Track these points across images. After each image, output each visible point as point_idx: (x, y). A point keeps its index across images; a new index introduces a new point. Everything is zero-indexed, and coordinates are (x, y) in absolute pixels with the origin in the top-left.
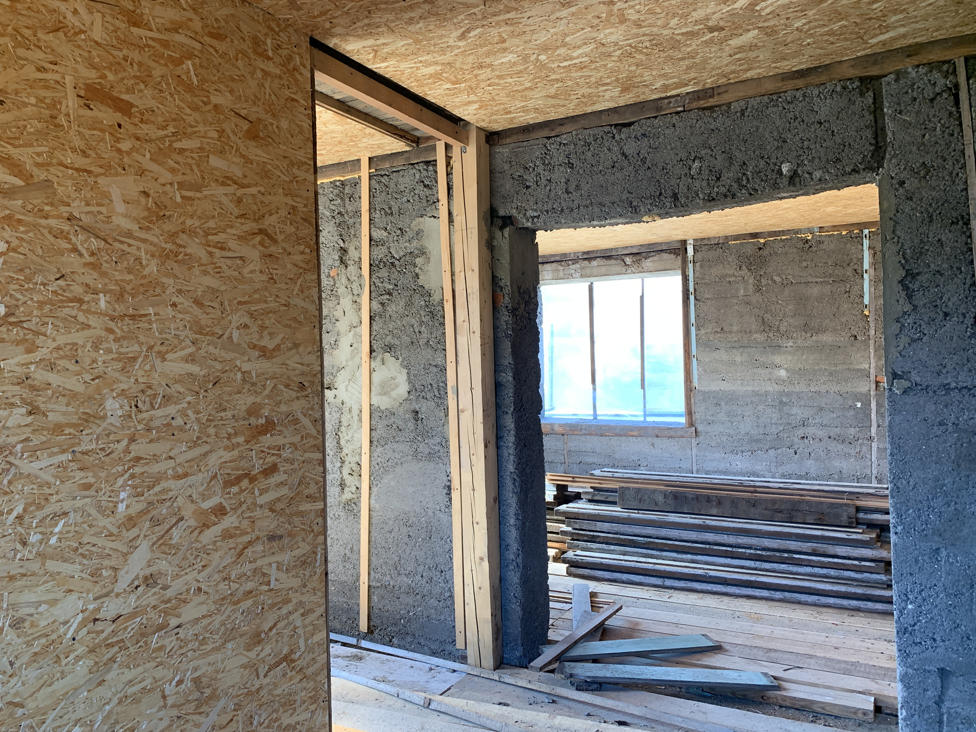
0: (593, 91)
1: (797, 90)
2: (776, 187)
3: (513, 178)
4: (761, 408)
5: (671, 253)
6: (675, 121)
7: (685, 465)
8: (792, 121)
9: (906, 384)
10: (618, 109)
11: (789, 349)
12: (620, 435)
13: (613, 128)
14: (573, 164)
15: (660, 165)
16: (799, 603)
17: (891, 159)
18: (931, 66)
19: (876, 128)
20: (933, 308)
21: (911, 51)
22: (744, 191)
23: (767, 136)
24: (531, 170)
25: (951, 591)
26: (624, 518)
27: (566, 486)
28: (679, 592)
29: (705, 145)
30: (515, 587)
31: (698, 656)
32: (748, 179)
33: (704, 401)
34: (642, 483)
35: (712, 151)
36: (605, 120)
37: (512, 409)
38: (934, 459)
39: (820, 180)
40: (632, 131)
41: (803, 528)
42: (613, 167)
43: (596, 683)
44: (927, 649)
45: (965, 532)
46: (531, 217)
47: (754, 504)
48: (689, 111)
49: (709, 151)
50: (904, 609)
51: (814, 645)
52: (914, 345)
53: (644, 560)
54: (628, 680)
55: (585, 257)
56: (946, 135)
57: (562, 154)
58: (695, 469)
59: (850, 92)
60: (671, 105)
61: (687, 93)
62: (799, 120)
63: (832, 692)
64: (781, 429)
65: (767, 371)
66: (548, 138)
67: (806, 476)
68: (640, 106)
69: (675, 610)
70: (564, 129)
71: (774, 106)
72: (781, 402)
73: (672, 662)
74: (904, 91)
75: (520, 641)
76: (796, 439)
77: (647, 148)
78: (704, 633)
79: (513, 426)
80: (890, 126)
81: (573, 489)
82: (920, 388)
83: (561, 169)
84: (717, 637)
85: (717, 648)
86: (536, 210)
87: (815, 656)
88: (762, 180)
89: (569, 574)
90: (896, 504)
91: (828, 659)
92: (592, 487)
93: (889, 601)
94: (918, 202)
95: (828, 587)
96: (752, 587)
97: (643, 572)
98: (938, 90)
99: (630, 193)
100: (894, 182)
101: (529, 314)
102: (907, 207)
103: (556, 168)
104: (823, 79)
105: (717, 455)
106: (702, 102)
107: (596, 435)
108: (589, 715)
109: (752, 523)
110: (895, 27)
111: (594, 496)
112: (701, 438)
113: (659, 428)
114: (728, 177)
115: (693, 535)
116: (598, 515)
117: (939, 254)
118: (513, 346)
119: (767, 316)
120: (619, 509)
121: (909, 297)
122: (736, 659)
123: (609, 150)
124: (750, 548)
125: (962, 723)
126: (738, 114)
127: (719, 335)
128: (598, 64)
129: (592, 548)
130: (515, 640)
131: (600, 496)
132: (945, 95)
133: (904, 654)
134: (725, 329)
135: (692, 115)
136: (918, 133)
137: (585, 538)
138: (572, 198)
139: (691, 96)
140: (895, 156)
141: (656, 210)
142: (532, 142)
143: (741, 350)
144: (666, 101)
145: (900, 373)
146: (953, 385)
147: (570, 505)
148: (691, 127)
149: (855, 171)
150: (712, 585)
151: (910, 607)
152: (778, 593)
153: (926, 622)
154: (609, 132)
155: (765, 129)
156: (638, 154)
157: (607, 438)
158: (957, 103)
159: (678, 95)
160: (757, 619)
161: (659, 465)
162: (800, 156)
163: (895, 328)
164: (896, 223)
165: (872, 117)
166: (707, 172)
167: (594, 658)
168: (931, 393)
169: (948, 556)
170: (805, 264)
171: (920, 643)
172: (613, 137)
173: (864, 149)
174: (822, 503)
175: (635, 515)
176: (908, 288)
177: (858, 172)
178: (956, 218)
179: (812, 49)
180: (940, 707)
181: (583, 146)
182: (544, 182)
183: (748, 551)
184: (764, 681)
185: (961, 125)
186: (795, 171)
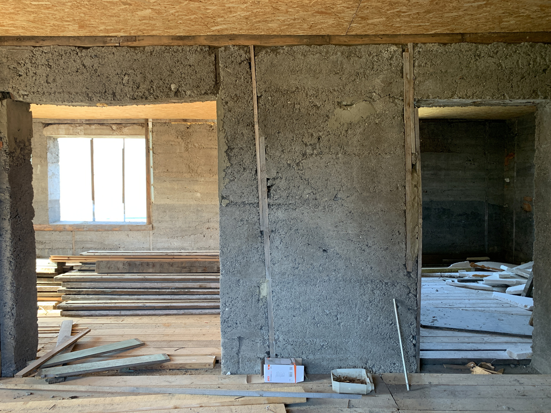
0: (60, 23)
1: (179, 46)
2: (168, 96)
3: (9, 68)
4: (187, 213)
5: (139, 125)
6: (114, 51)
7: (146, 246)
8: (176, 62)
9: (227, 202)
10: (80, 38)
11: (202, 182)
12: (108, 230)
13: (77, 48)
14: (51, 66)
15: (106, 75)
16: (192, 314)
17: (222, 91)
18: (241, 47)
19: (216, 73)
20: (239, 166)
21: (232, 37)
22: (152, 96)
23: (164, 68)
24: (22, 65)
25: (244, 299)
26: (98, 279)
27: (65, 263)
28: (128, 317)
29: (131, 68)
30: (10, 328)
31: (131, 351)
32: (154, 90)
33: (157, 210)
34: (111, 258)
35: (135, 71)
36: (72, 42)
37: (9, 217)
38: (238, 237)
39: (190, 96)
40: (88, 52)
41: (196, 275)
42: (77, 72)
43: (62, 377)
44: (234, 328)
45: (250, 270)
46: (22, 95)
47: (172, 265)
48: (122, 47)
49: (133, 71)
50: (224, 311)
51: (193, 335)
52: (231, 183)
53: (110, 301)
54: (83, 372)
55: (87, 122)
56: (245, 82)
57: (43, 59)
58: (151, 248)
59: (204, 52)
60: (112, 41)
61: (121, 36)
62: (180, 62)
63: (196, 357)
64: (197, 224)
65: (191, 193)
66: (35, 47)
67: (209, 248)
68: (95, 38)
69: (124, 327)
70: (45, 43)
71: (167, 52)
72: (197, 210)
73: (115, 357)
74: (228, 57)
75: (13, 361)
76: (204, 229)
77: (97, 64)
78: (135, 338)
79: (9, 227)
80: (222, 73)
81: (68, 264)
82: (233, 203)
83: (43, 67)
84: (142, 339)
85: (142, 345)
86: (26, 91)
87: (193, 340)
88: (161, 92)
89: (62, 315)
90: (222, 260)
91: (199, 341)
92: (80, 262)
93: (218, 308)
94: (234, 113)
95: (205, 304)
96: (169, 309)
97: (108, 309)
98: (242, 59)
99: (87, 88)
100: (223, 102)
101: (24, 156)
102: (229, 115)
103: (40, 66)
104: (192, 43)
105: (164, 239)
106: (130, 43)
107: (93, 231)
108: (53, 397)
109: (170, 275)
110: (221, 24)
111: (81, 267)
112: (155, 230)
113: (132, 226)
114: (144, 87)
115: (138, 285)
116: (83, 278)
117: (242, 140)
118: (10, 176)
119: (191, 164)
120: (96, 274)
121: (229, 160)
122: (152, 349)
123: (74, 61)
124: (169, 289)
125: (248, 361)
126: (149, 53)
127: (166, 174)
128: (58, 8)
129: (78, 298)
130: (10, 361)
131: (86, 267)
132: (245, 62)
133: (224, 332)
134: (169, 170)
135: (124, 49)
136: (234, 79)
137: (74, 293)
138: (50, 87)
139: (123, 38)
140: (224, 89)
141: (103, 101)
142: (22, 47)
143: (177, 182)
144: (109, 38)
145: (225, 196)
146: (247, 202)
147: (66, 274)
148: (123, 56)
149: (206, 93)
150: (147, 311)
151: (227, 309)
152: (182, 311)
153: (233, 316)
154: (74, 50)
155: (163, 64)
156: (92, 66)
157: (100, 232)
158: (250, 68)
159: (116, 37)
160: (168, 326)
161: (131, 247)
162: (180, 81)
163: (223, 174)
164: (224, 122)
165: (214, 67)
166: (132, 83)
167: (63, 363)
168: (238, 206)
169: (243, 283)
170: (210, 138)
171: (231, 326)
172: (77, 54)
173: (210, 83)
174: (205, 261)
175: (105, 276)
176: (229, 155)
177: (207, 94)
178: (249, 123)
179: (183, 26)
180: (238, 355)
181: (57, 56)
182: (31, 74)
183: (167, 290)
184: (163, 358)
185: (251, 78)
186: (178, 90)
